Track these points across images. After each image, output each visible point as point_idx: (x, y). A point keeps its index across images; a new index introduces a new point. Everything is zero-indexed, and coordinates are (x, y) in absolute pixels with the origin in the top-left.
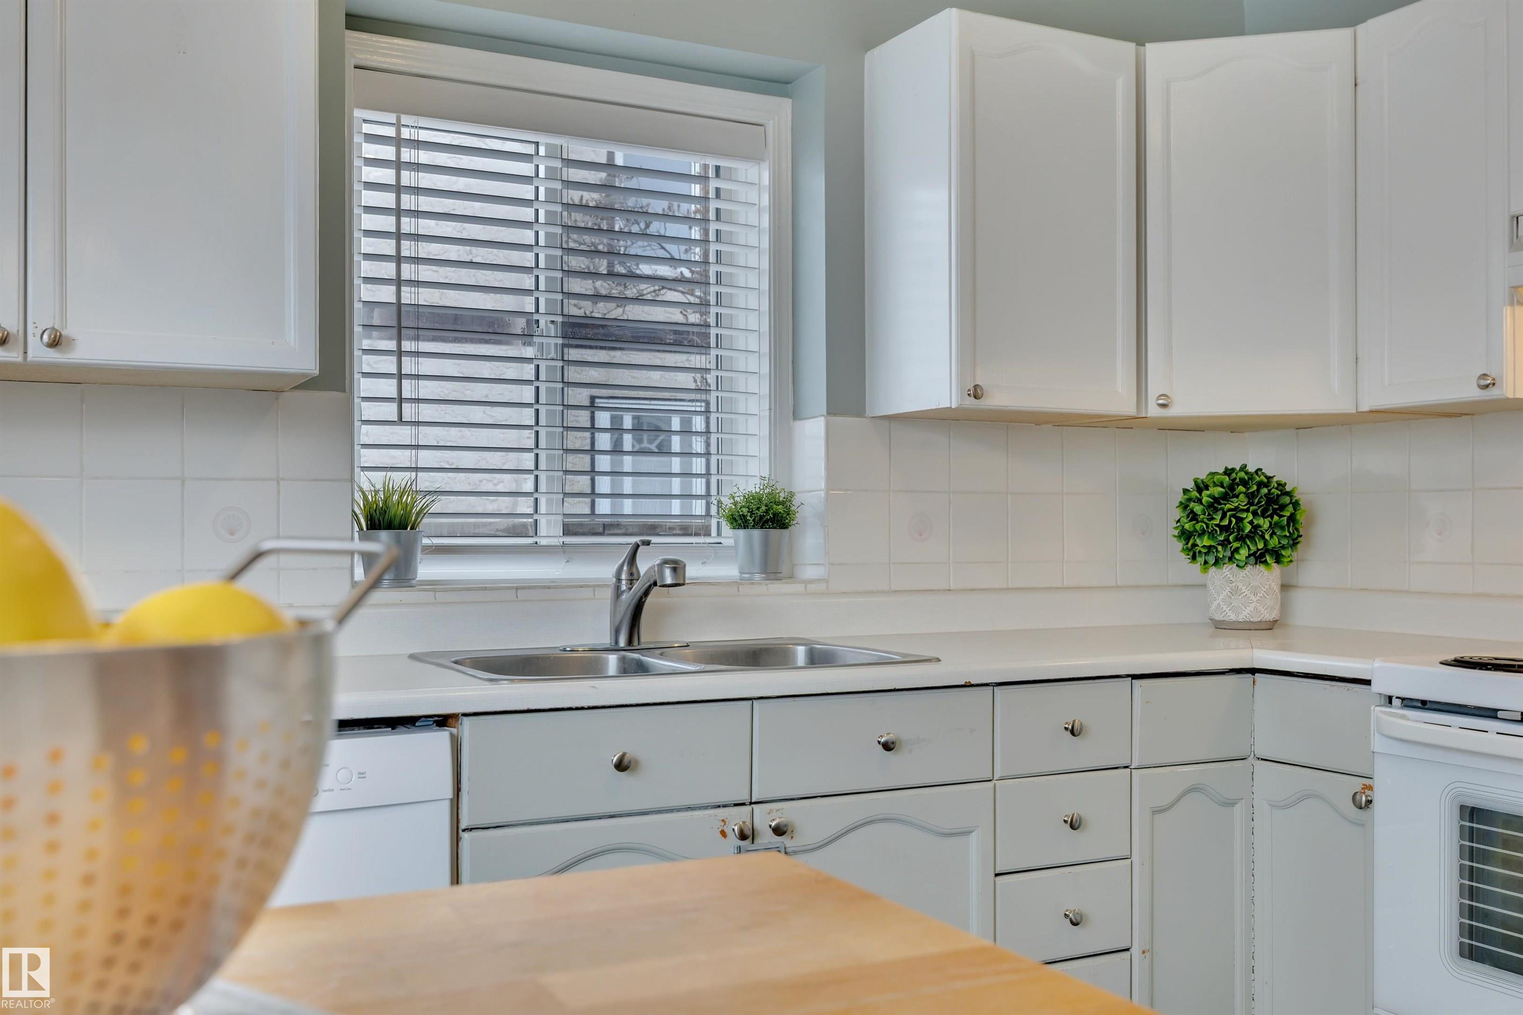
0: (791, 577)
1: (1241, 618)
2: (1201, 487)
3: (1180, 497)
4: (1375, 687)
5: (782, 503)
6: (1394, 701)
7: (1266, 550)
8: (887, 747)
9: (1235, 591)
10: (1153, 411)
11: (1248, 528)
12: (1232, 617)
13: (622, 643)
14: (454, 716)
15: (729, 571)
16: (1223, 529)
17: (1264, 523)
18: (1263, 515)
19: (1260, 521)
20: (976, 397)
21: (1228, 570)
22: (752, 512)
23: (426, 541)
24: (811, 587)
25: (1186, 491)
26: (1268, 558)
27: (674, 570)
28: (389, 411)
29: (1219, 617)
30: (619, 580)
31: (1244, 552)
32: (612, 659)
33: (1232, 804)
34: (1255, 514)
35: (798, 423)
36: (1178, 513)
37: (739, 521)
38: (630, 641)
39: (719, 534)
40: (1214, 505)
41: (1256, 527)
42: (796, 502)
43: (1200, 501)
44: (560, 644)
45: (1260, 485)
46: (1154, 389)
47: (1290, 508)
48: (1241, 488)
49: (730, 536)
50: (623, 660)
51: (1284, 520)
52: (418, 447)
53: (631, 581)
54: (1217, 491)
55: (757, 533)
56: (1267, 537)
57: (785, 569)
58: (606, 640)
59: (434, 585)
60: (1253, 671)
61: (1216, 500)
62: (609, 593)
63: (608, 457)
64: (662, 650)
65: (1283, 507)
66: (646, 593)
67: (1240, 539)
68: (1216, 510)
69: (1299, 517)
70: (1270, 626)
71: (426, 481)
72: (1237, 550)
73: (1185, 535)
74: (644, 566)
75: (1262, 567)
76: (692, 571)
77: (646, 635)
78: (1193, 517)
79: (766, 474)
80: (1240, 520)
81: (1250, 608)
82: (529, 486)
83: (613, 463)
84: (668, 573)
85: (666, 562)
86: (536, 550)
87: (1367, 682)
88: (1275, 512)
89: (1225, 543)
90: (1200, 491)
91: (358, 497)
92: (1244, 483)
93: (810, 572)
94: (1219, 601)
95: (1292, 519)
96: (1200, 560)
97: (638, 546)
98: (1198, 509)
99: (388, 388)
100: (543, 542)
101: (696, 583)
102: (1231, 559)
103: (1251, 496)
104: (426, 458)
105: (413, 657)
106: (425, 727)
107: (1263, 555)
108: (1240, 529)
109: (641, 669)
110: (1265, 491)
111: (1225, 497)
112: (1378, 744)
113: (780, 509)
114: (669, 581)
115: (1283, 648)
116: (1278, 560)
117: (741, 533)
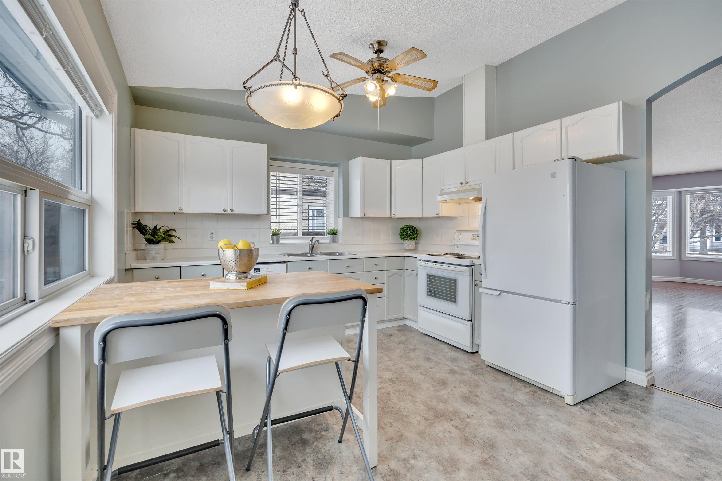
0: (338, 242)
1: (408, 248)
2: (403, 228)
3: (400, 229)
4: (418, 258)
5: (336, 231)
6: (421, 260)
7: (412, 238)
8: (347, 267)
9: (408, 244)
10: (393, 217)
11: (409, 234)
12: (407, 248)
13: (310, 252)
14: (287, 262)
15: (328, 241)
16: (406, 235)
17: (412, 234)
18: (412, 233)
19: (411, 233)
20: (364, 215)
21: (406, 241)
22: (331, 232)
23: (281, 237)
24: (340, 244)
25: (401, 228)
26: (412, 239)
27: (318, 242)
28: (275, 217)
29: (405, 248)
30: (310, 243)
31: (409, 238)
32: (309, 255)
33: (401, 276)
34: (410, 232)
35: (339, 218)
36: (399, 232)
37: (329, 234)
38: (312, 252)
39: (327, 236)
40: (404, 231)
41: (410, 235)
42: (338, 230)
43: (402, 230)
44: (301, 252)
45: (411, 228)
46: (393, 213)
47: (416, 231)
48: (408, 228)
49: (328, 236)
50: (310, 255)
51: (415, 233)
52: (280, 216)
53: (312, 243)
54: (405, 229)
55: (332, 236)
56: (412, 236)
57: (336, 241)
58: (308, 252)
59: (282, 244)
60: (405, 256)
61: (405, 230)
62: (308, 245)
63: (316, 217)
64: (316, 253)
65: (415, 231)
66: (314, 245)
67: (408, 236)
68: (405, 232)
69: (418, 232)
70: (414, 250)
71: (281, 228)
72: (407, 238)
73: (400, 236)
74: (314, 241)
75: (412, 241)
76: (320, 242)
77: (314, 251)
78: (401, 233)
79: (334, 226)
80: (408, 233)
81: (410, 247)
82: (296, 229)
83: (312, 221)
84: (317, 242)
85: (317, 240)
86: (298, 238)
87: (417, 257)
88: (413, 232)
89: (406, 237)
90: (402, 228)
91: (271, 231)
92: (409, 227)
93: (340, 242)
94: (405, 246)
95: (416, 233)
96: (403, 239)
97: (313, 238)
98: (402, 231)
99: (275, 210)
100: (299, 237)
101: (322, 243)
102: (407, 239)
103: (410, 229)
104: (281, 224)
105: (279, 254)
106: (283, 263)
107: (411, 239)
108: (408, 235)
109: (313, 256)
110: (412, 229)
111: (406, 230)
112: (418, 266)
113: (335, 232)
114: (317, 243)
115: (415, 253)
116: (414, 239)
117: (329, 235)
